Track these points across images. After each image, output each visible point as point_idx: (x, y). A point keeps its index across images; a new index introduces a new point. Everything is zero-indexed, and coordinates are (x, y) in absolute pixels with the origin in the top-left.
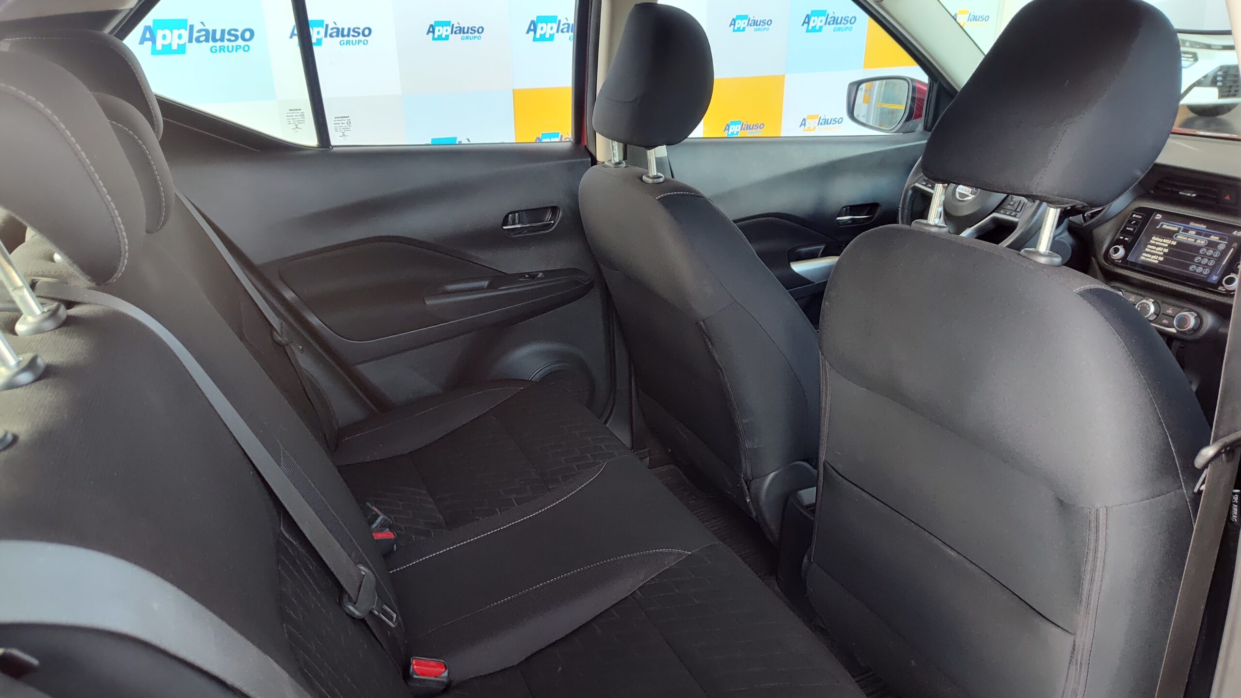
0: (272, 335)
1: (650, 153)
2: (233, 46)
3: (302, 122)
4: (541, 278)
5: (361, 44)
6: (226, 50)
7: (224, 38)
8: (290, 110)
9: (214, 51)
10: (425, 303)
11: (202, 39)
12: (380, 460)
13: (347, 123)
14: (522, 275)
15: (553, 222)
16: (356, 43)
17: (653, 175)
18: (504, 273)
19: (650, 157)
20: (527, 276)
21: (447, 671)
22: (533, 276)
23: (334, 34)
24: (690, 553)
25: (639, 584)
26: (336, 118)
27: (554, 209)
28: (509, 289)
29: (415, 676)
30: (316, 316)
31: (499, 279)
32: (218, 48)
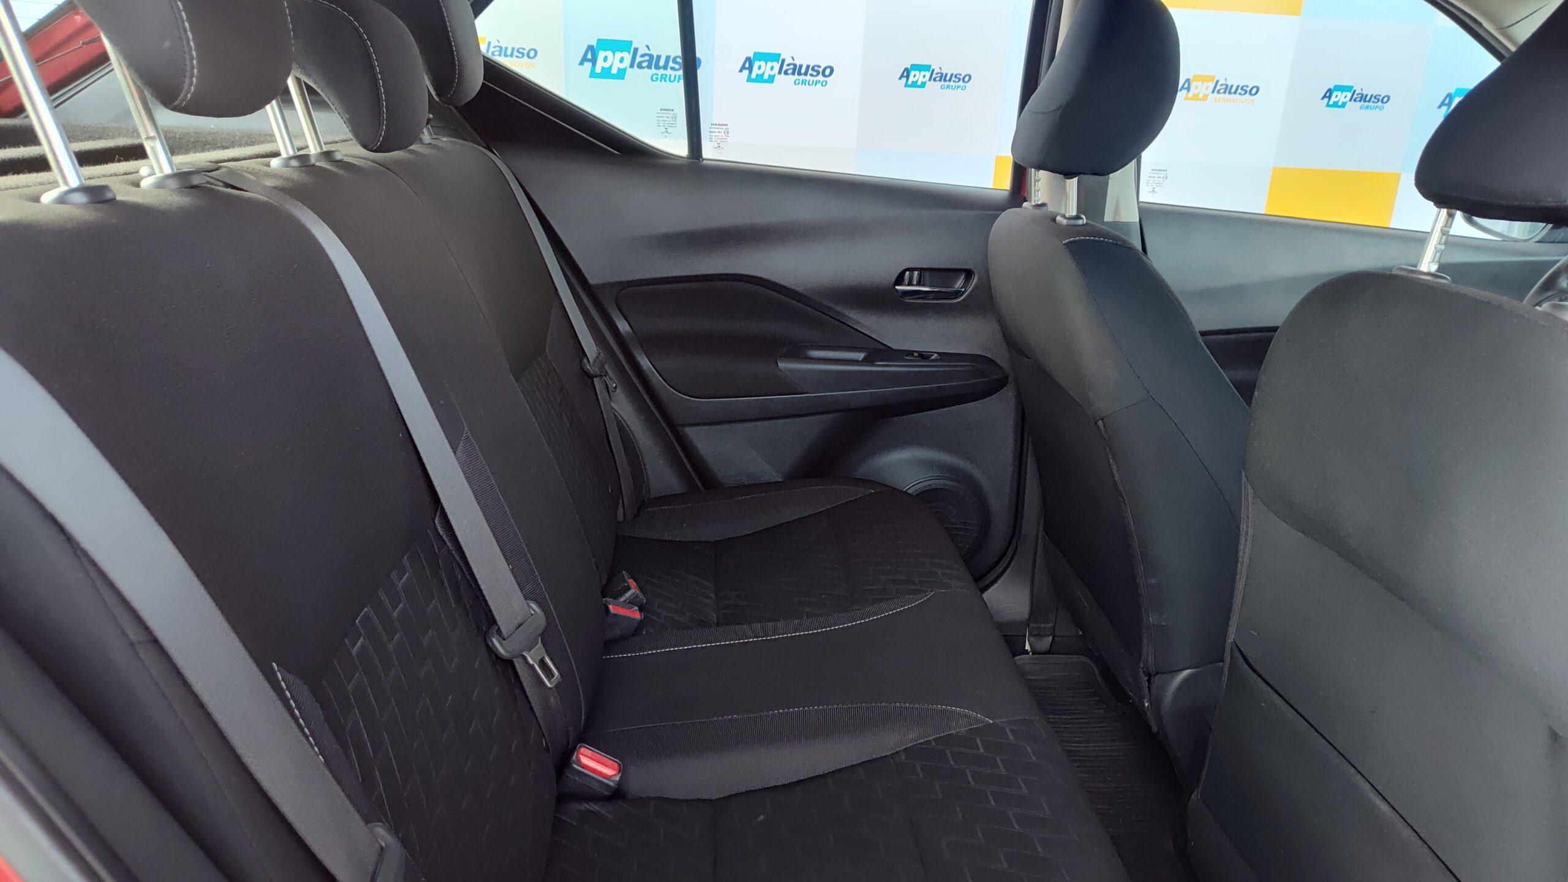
0: (581, 360)
1: (1070, 183)
2: (675, 76)
3: (673, 125)
4: (933, 361)
5: (819, 85)
6: (667, 79)
7: (667, 66)
8: (661, 110)
9: (654, 79)
10: (778, 365)
11: (645, 64)
12: (680, 541)
13: (725, 132)
14: (910, 353)
15: (963, 290)
16: (813, 83)
17: (1071, 214)
18: (888, 346)
19: (1070, 188)
20: (916, 354)
21: (620, 774)
22: (923, 356)
23: (790, 72)
24: (991, 722)
25: (907, 745)
26: (712, 125)
27: (969, 274)
28: (888, 366)
29: (575, 766)
30: (646, 356)
31: (878, 352)
32: (659, 77)
